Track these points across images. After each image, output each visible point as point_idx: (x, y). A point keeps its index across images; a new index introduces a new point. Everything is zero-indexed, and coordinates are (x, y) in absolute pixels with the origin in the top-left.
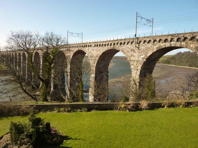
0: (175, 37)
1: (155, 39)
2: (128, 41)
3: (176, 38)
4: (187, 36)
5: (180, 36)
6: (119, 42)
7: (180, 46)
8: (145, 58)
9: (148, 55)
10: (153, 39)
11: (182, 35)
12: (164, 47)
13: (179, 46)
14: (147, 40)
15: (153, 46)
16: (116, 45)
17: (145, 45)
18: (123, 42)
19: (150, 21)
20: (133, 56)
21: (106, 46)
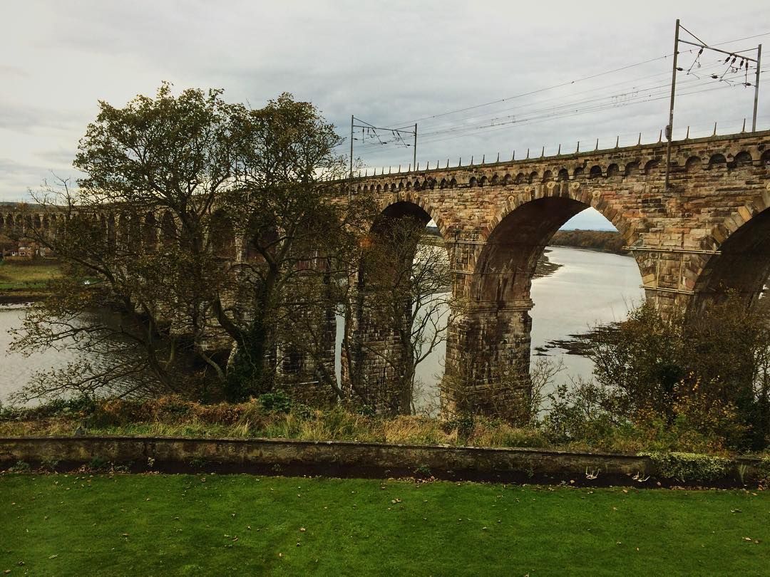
1: (768, 147)
2: (632, 158)
6: (585, 165)
8: (714, 241)
9: (733, 224)
10: (760, 149)
15: (758, 181)
16: (571, 177)
17: (716, 178)
18: (607, 166)
19: (743, 58)
20: (653, 229)
21: (522, 182)
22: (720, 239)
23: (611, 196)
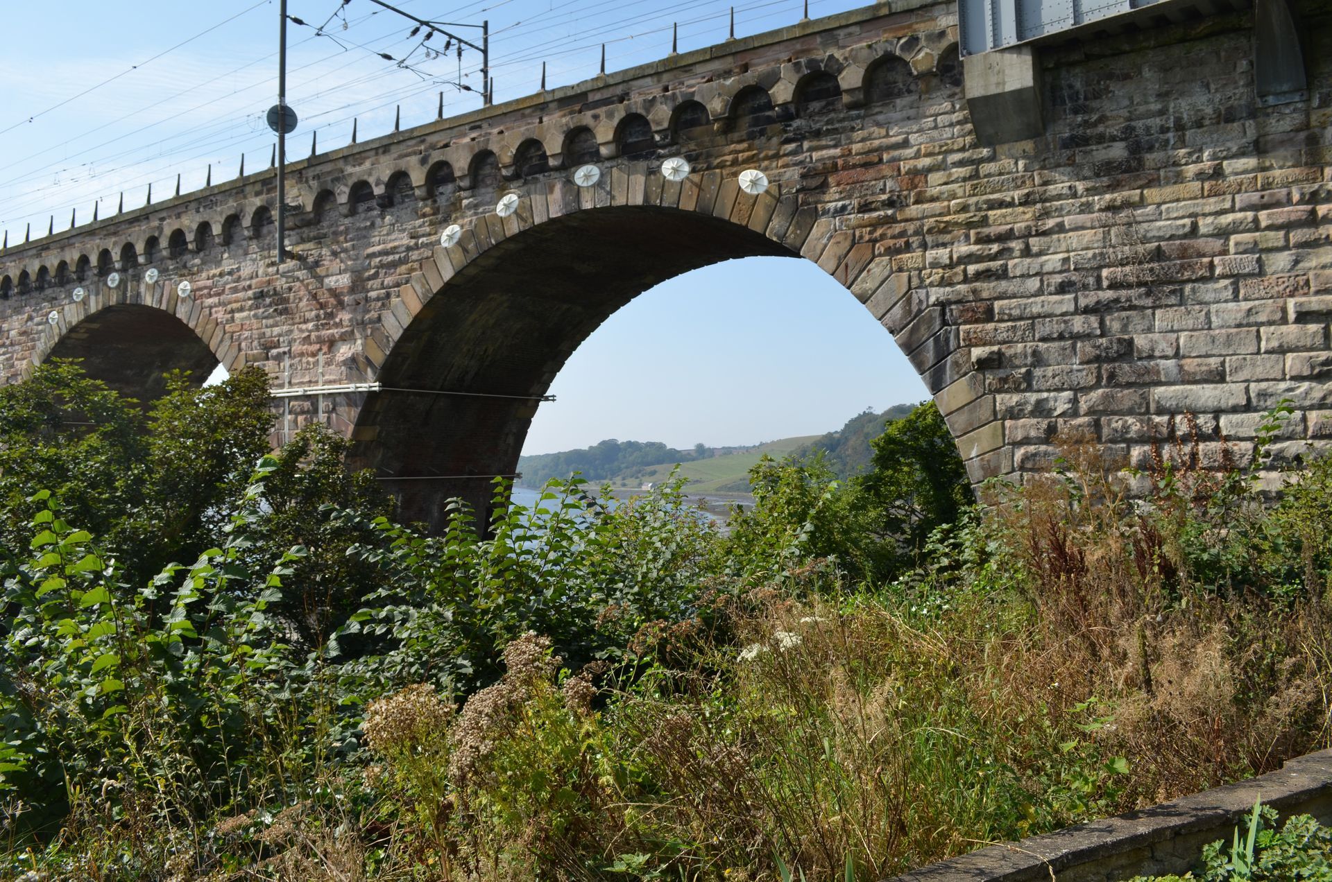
0: (596, 117)
1: (436, 156)
2: (230, 206)
3: (610, 115)
4: (694, 86)
5: (636, 101)
6: (160, 229)
7: (646, 196)
8: (369, 362)
9: (395, 324)
10: (423, 161)
11: (653, 89)
12: (514, 228)
13: (639, 200)
14: (372, 180)
15: (428, 229)
16: (141, 260)
17: (364, 232)
18: (195, 226)
19: (451, 36)
20: (274, 352)
21: (69, 282)
22: (379, 357)
23: (205, 291)
